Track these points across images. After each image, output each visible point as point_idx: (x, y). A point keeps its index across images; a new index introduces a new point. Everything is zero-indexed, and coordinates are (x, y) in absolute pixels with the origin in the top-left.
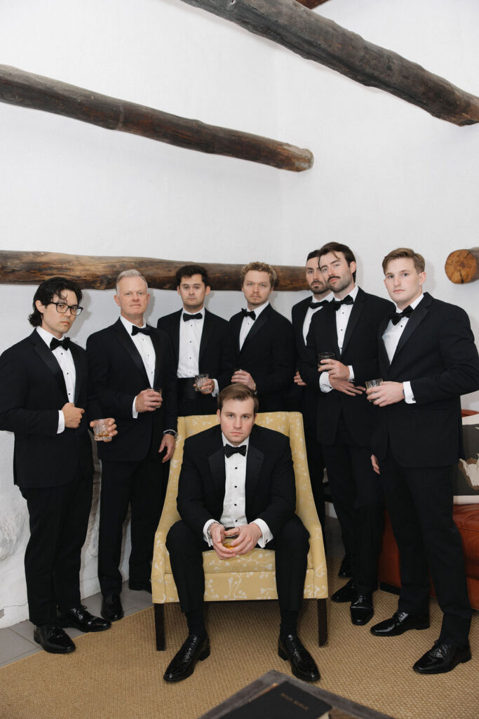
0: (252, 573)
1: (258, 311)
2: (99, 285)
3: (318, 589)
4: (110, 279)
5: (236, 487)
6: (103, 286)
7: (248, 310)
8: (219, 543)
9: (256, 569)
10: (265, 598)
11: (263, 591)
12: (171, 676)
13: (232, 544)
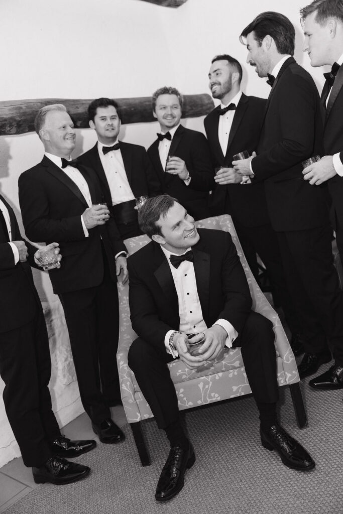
0: (220, 374)
1: (172, 132)
2: (8, 129)
3: (289, 375)
4: (20, 121)
5: (188, 294)
6: (14, 130)
7: (163, 134)
8: (186, 353)
9: (224, 369)
10: (238, 395)
11: (235, 388)
12: (163, 494)
13: (200, 351)
